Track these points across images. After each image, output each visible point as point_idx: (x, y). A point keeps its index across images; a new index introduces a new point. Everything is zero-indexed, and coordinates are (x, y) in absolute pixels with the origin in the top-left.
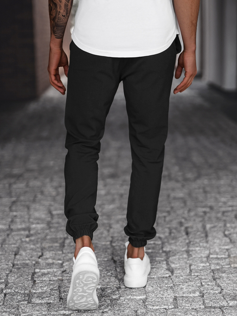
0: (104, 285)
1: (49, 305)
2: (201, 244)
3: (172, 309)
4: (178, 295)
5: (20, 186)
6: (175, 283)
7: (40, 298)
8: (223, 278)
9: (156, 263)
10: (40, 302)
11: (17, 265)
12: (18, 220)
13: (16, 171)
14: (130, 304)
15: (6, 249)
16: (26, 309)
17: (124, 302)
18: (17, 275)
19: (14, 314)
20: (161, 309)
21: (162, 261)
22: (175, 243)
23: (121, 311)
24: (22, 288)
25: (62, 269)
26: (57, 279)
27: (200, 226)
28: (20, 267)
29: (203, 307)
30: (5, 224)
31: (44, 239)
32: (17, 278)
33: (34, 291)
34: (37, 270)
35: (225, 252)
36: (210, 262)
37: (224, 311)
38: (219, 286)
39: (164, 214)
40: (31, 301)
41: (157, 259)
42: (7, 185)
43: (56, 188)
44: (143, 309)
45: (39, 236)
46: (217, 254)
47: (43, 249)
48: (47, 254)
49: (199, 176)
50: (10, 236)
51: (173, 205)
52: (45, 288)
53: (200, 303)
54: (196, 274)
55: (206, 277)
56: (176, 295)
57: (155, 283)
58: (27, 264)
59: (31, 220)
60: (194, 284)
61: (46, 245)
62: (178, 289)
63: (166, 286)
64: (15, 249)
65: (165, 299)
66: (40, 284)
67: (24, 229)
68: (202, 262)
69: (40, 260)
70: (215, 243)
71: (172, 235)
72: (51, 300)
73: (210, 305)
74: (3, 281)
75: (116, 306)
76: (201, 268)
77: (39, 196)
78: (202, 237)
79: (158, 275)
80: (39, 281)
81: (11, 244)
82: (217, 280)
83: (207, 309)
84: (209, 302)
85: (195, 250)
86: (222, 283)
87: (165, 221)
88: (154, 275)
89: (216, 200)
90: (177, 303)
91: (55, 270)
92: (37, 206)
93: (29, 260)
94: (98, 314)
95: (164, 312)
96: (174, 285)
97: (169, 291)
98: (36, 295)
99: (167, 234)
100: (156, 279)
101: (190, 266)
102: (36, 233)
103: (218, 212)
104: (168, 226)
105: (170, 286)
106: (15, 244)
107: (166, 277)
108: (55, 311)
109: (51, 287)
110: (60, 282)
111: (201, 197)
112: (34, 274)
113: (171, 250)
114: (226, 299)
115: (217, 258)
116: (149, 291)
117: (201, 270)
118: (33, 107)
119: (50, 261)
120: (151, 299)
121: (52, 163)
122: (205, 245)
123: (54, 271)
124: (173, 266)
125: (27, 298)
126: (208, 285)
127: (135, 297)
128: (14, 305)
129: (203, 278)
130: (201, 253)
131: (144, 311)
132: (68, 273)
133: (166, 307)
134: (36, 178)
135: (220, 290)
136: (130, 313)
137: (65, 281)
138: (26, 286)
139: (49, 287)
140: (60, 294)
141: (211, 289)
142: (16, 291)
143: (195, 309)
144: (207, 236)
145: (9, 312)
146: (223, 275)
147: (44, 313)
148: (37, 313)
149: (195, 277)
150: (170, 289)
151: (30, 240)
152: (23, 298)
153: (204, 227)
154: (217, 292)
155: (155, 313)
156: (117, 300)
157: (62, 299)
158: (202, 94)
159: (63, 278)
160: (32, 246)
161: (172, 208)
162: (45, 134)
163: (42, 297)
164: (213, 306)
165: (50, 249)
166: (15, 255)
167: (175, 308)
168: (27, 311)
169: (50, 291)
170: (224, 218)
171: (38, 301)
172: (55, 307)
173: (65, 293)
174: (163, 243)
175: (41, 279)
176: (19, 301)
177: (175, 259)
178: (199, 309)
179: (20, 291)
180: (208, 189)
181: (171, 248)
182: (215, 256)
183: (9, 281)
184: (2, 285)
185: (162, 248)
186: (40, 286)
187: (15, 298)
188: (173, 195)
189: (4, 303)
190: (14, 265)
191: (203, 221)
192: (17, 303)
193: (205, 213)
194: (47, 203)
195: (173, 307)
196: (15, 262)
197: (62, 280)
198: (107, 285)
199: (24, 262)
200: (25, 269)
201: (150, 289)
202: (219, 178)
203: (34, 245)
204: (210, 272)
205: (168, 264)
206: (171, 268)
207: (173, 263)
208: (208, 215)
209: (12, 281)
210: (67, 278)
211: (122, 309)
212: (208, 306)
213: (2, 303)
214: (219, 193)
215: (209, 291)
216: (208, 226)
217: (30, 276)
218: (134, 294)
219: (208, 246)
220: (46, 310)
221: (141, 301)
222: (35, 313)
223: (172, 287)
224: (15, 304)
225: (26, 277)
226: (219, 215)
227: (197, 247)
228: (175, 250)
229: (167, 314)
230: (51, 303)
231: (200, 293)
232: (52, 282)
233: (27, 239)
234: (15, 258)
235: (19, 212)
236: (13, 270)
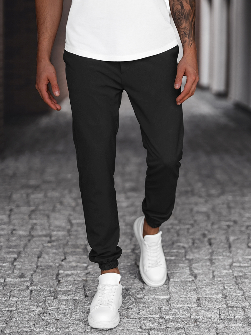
0: (128, 286)
1: (75, 301)
2: (224, 254)
3: (196, 308)
4: (201, 296)
5: (38, 196)
6: (198, 286)
7: (66, 295)
8: (245, 283)
9: (179, 269)
10: (66, 298)
11: (41, 266)
12: (38, 227)
13: (32, 182)
14: (154, 302)
15: (28, 252)
16: (53, 303)
17: (148, 301)
18: (42, 275)
19: (41, 307)
20: (184, 307)
21: (186, 267)
22: (199, 251)
23: (145, 308)
24: (47, 286)
25: (86, 271)
26: (81, 279)
27: (223, 238)
28: (43, 268)
29: (225, 306)
30: (25, 231)
31: (66, 245)
32: (42, 278)
33: (59, 289)
34: (61, 272)
35: (248, 261)
36: (233, 269)
37: (246, 310)
38: (241, 289)
39: (187, 226)
40: (57, 298)
41: (180, 265)
42: (25, 195)
43: (75, 199)
44: (167, 306)
45: (61, 242)
46: (240, 263)
47: (65, 254)
48: (70, 258)
49: (223, 193)
50: (31, 242)
51: (196, 218)
52: (70, 287)
53: (223, 303)
54: (219, 279)
55: (229, 282)
56: (199, 296)
57: (178, 286)
58: (51, 266)
59: (52, 228)
60: (217, 287)
61: (68, 250)
62: (201, 291)
63: (190, 288)
64: (38, 253)
65: (188, 299)
66: (64, 283)
67: (45, 236)
68: (225, 269)
69: (63, 263)
70: (237, 253)
71: (196, 245)
72: (77, 297)
73: (232, 306)
74: (28, 279)
75: (140, 304)
76: (224, 274)
77: (58, 206)
78: (225, 248)
79: (181, 279)
80: (63, 281)
81: (33, 248)
82: (239, 285)
83: (229, 309)
84: (231, 303)
85: (218, 259)
86: (245, 288)
87: (188, 232)
88: (178, 279)
89: (240, 215)
90: (200, 303)
91: (79, 272)
92: (57, 215)
93: (52, 262)
94: (123, 310)
95: (188, 310)
96: (197, 287)
97: (192, 293)
98: (61, 292)
99: (190, 244)
100: (179, 282)
101: (213, 272)
102: (58, 240)
103: (242, 226)
104: (192, 237)
105: (193, 289)
106: (37, 248)
107: (189, 281)
108: (81, 306)
109: (76, 286)
110: (84, 282)
111: (224, 212)
112: (58, 275)
113: (194, 258)
114: (248, 300)
115: (240, 266)
116: (173, 292)
117: (223, 276)
118: (45, 121)
119: (74, 264)
120: (174, 298)
121: (69, 176)
122: (228, 254)
123: (77, 273)
124: (196, 271)
125: (53, 294)
126: (231, 288)
127: (159, 297)
128: (40, 300)
129: (226, 282)
130: (224, 261)
131: (168, 308)
132: (92, 275)
133: (190, 306)
134: (54, 189)
135: (242, 293)
136: (155, 310)
137: (89, 281)
138: (51, 284)
139: (74, 286)
140: (85, 292)
141: (234, 292)
142: (42, 288)
143: (218, 308)
144: (230, 247)
145: (37, 305)
146: (246, 280)
147: (70, 307)
148: (64, 307)
149: (217, 281)
150: (194, 291)
151: (52, 246)
152: (49, 295)
153: (228, 239)
154: (239, 295)
155: (179, 310)
156: (142, 299)
157: (87, 296)
158: (227, 113)
159: (88, 279)
160: (54, 251)
161: (195, 221)
162: (60, 148)
163: (68, 294)
164: (235, 306)
165: (73, 254)
166: (38, 258)
167: (198, 306)
168: (54, 305)
169: (75, 289)
170: (248, 232)
171: (64, 297)
172: (81, 303)
173: (90, 292)
174: (186, 252)
175: (66, 279)
176: (45, 297)
177: (198, 266)
178: (221, 308)
179: (45, 289)
180: (232, 205)
181: (195, 256)
182: (238, 264)
183: (34, 280)
184: (27, 282)
185: (185, 256)
186: (65, 284)
187: (41, 294)
188: (196, 209)
189: (30, 298)
190: (37, 267)
191: (227, 233)
192: (44, 299)
193: (229, 226)
194: (67, 213)
195: (196, 305)
196: (39, 264)
197: (87, 281)
198: (131, 286)
199: (47, 264)
200: (49, 270)
201: (173, 290)
202: (243, 195)
203: (56, 249)
204: (233, 278)
205: (191, 270)
206: (194, 274)
207: (196, 269)
208: (232, 228)
209: (37, 280)
210: (92, 279)
211: (146, 306)
212: (230, 306)
213: (29, 298)
214: (244, 209)
215: (231, 294)
216: (232, 238)
217: (55, 276)
218: (158, 294)
219: (231, 255)
220: (73, 305)
221: (165, 300)
222: (62, 307)
223: (195, 289)
224: (42, 299)
225: (50, 277)
226: (243, 229)
227: (220, 256)
228: (199, 258)
229: (190, 311)
230: (76, 299)
231: (223, 295)
232: (76, 282)
233: (49, 245)
234: (38, 260)
235: (39, 220)
236: (37, 270)
